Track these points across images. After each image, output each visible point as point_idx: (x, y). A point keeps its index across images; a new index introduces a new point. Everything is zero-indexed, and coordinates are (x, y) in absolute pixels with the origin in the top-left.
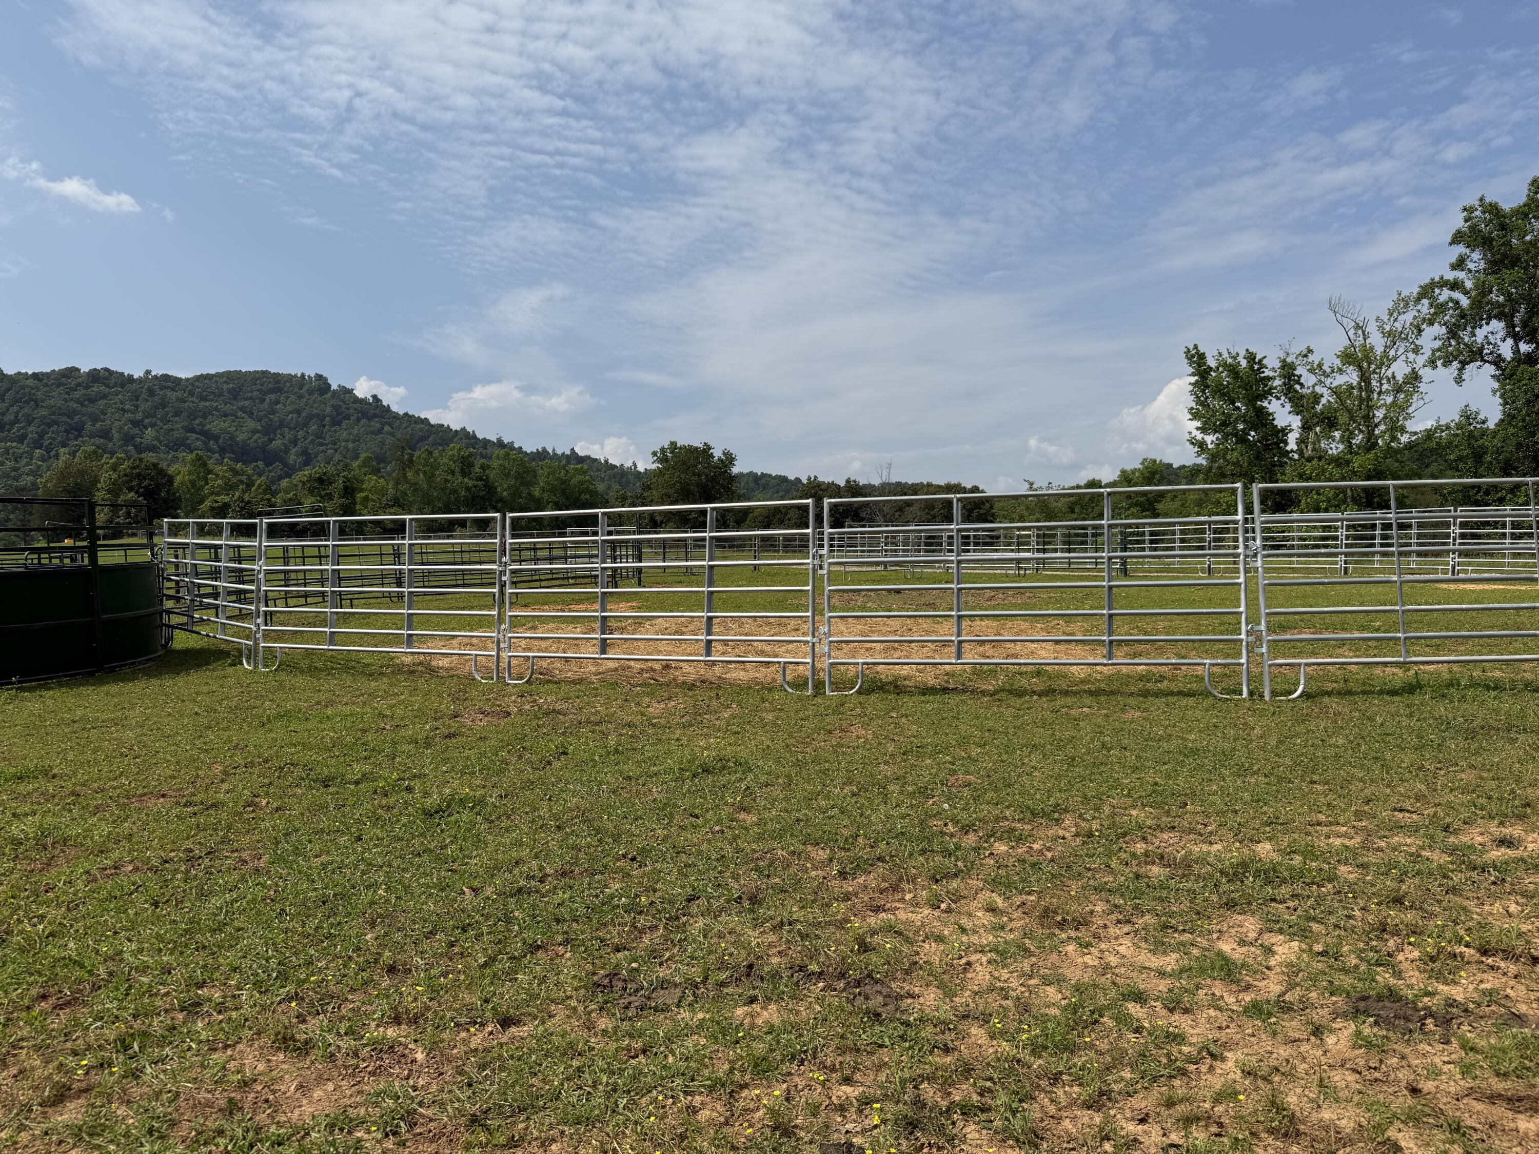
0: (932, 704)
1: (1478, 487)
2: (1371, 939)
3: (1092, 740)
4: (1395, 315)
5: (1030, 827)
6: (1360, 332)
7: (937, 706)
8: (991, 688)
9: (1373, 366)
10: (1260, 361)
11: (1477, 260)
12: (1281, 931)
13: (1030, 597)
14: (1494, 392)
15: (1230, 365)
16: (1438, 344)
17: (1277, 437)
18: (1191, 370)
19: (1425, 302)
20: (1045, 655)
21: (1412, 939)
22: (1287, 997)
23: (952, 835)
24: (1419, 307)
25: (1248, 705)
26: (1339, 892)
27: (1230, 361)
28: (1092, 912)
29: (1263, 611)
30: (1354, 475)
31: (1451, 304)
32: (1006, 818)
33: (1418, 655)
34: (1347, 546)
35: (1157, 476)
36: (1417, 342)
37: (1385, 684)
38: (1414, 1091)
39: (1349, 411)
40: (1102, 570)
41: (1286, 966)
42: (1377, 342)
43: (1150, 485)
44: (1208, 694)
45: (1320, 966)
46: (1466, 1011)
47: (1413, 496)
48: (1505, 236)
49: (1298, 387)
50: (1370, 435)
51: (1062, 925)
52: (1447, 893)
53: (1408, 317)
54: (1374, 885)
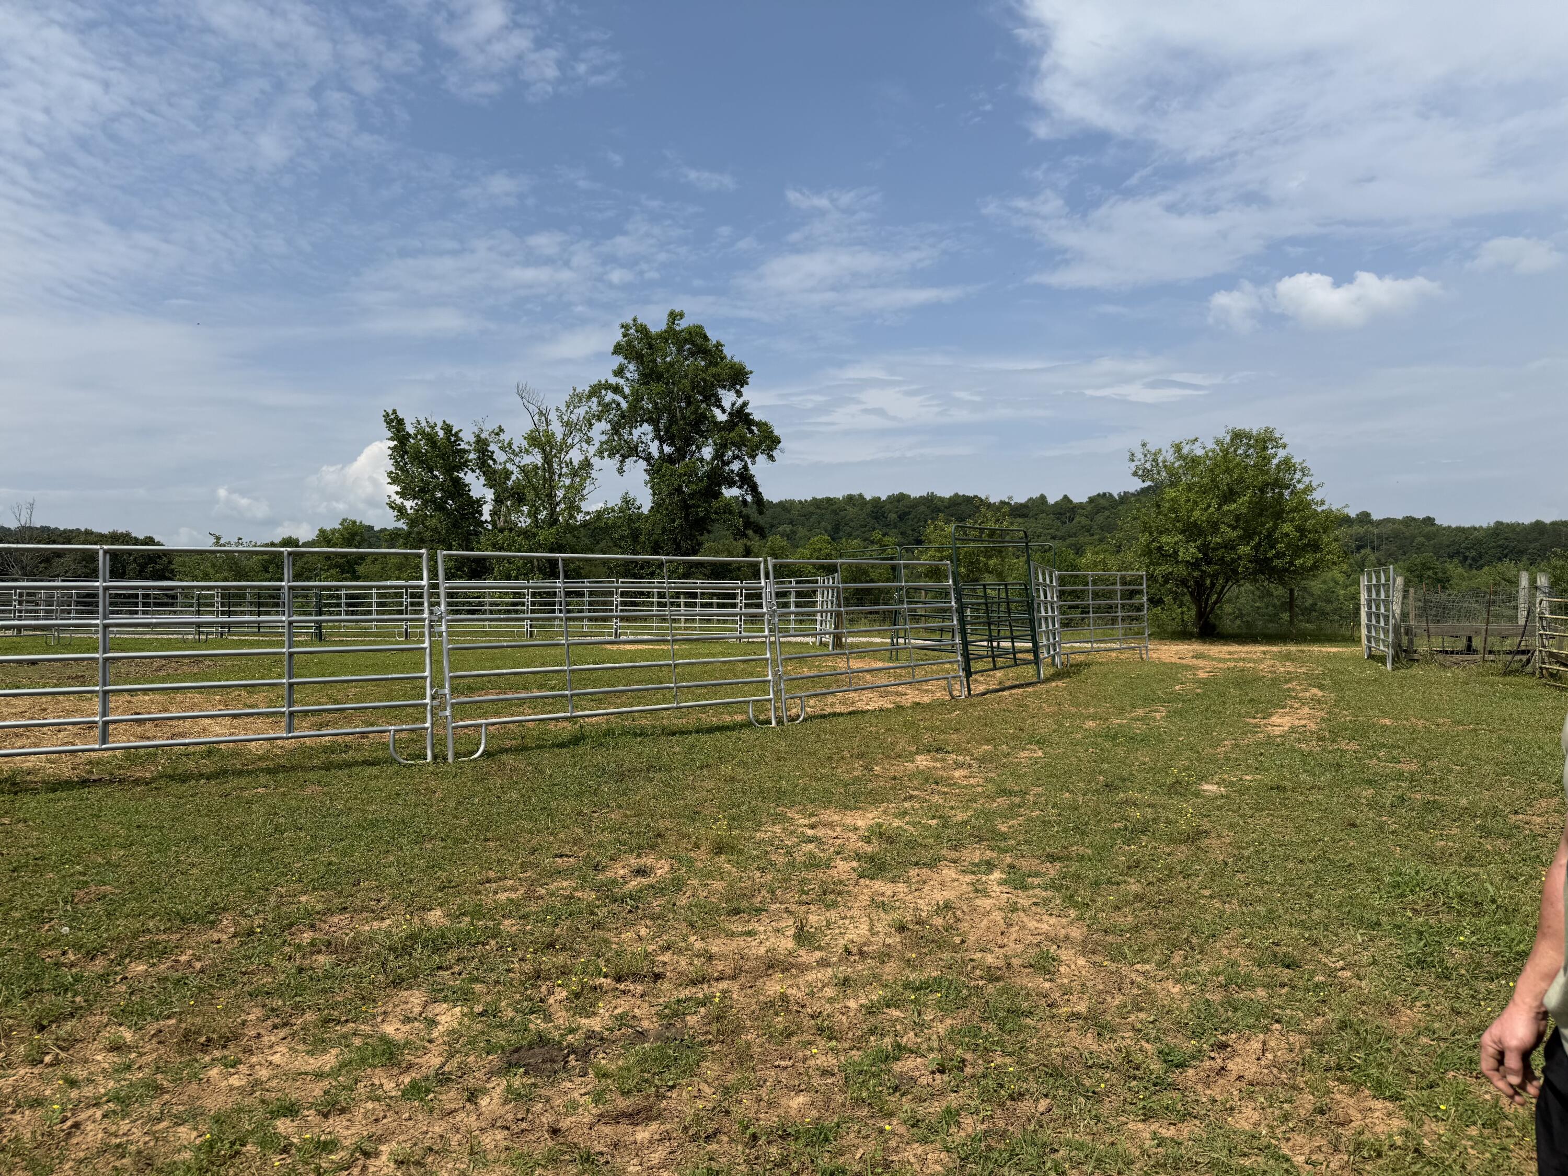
0: (65, 802)
1: (635, 562)
2: (526, 989)
3: (264, 824)
4: (571, 407)
5: (178, 936)
6: (543, 418)
7: (70, 803)
8: (148, 775)
9: (554, 451)
10: (457, 433)
11: (632, 371)
12: (445, 999)
13: (209, 666)
14: (646, 483)
15: (428, 434)
16: (604, 438)
17: (473, 508)
18: (390, 434)
19: (595, 400)
20: (218, 732)
21: (560, 982)
22: (447, 1069)
23: (72, 965)
24: (590, 404)
25: (431, 769)
26: (502, 947)
27: (428, 430)
28: (244, 1023)
29: (447, 674)
30: (539, 547)
31: (614, 405)
32: (149, 931)
33: (585, 709)
34: (533, 611)
35: (358, 538)
36: (589, 434)
37: (556, 737)
38: (555, 1132)
39: (535, 489)
40: (282, 634)
41: (448, 1035)
42: (558, 430)
43: (350, 546)
44: (393, 761)
45: (479, 1027)
46: (602, 1039)
47: (587, 568)
48: (652, 354)
49: (491, 462)
50: (553, 512)
51: (205, 1048)
52: (593, 928)
53: (581, 411)
54: (533, 934)
